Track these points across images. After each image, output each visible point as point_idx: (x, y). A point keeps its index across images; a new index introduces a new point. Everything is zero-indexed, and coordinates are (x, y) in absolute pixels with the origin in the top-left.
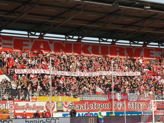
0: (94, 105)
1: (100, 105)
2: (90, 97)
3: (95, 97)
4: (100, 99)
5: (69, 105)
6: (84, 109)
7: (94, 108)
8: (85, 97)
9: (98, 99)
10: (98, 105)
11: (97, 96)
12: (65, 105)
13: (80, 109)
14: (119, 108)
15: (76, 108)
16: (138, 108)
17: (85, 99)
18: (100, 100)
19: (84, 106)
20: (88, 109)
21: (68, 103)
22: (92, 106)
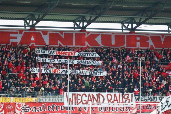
0: (53, 106)
1: (60, 107)
2: (49, 99)
3: (55, 99)
4: (62, 100)
5: (23, 107)
6: (41, 111)
7: (53, 110)
8: (42, 99)
9: (59, 101)
10: (59, 106)
11: (58, 98)
12: (18, 108)
13: (36, 111)
14: (85, 110)
15: (32, 110)
16: (111, 111)
17: (42, 100)
18: (61, 102)
19: (41, 108)
20: (46, 110)
21: (21, 105)
22: (51, 107)
